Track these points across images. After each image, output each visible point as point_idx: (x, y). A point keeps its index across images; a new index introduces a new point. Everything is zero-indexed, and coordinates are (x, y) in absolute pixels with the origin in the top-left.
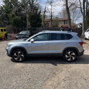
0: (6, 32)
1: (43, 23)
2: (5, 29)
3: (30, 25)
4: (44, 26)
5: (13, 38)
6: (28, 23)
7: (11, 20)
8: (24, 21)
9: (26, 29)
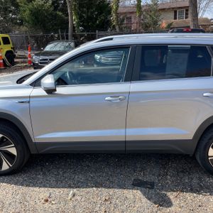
0: (11, 45)
1: (113, 17)
2: (7, 38)
3: (77, 23)
4: (117, 27)
5: (30, 62)
6: (73, 19)
7: (25, 11)
8: (60, 13)
9: (67, 36)
